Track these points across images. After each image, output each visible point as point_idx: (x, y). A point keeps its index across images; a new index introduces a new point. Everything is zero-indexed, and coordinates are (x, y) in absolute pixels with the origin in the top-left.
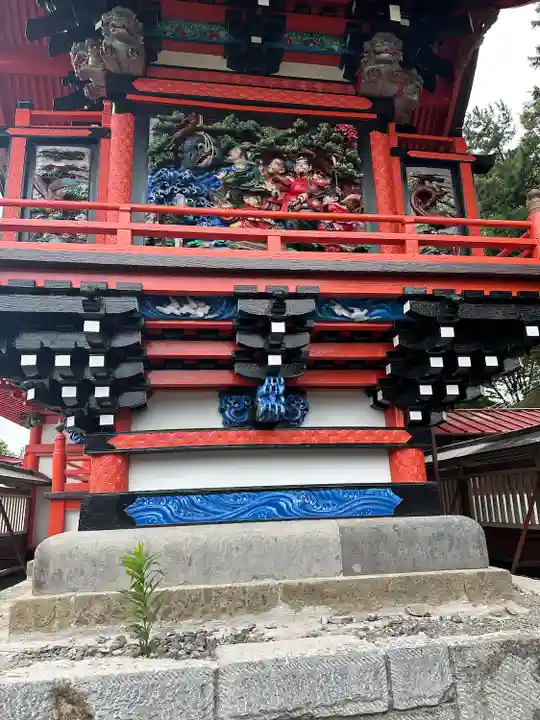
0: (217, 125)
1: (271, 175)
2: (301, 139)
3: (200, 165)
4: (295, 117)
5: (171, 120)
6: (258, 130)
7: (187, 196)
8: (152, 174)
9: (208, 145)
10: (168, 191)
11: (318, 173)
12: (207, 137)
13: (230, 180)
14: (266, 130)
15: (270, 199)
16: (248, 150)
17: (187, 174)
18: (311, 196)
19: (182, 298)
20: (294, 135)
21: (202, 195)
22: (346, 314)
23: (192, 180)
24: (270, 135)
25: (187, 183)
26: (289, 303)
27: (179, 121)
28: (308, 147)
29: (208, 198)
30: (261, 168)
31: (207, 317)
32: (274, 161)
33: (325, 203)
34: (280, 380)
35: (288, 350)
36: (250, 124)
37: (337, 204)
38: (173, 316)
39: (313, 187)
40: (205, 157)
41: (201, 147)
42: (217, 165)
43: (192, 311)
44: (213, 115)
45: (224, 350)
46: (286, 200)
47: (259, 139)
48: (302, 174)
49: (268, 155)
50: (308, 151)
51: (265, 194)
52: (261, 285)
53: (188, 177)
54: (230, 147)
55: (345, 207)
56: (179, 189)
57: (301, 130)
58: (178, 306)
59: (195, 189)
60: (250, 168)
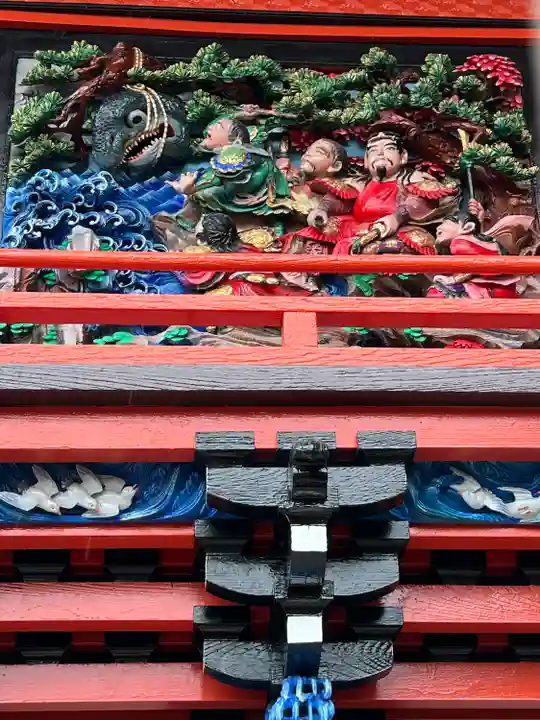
0: (177, 70)
1: (309, 176)
2: (380, 93)
3: (136, 160)
4: (365, 44)
5: (69, 62)
6: (275, 78)
7: (98, 230)
8: (17, 185)
9: (155, 113)
10: (52, 222)
11: (424, 169)
12: (151, 97)
13: (208, 192)
14: (294, 75)
15: (305, 233)
16: (253, 122)
17: (101, 183)
18: (405, 221)
19: (65, 468)
20: (364, 86)
21: (138, 230)
22: (494, 504)
23: (112, 194)
24: (305, 86)
25: (100, 203)
26: (336, 475)
27: (87, 63)
28: (399, 111)
29: (150, 235)
30: (283, 163)
31: (126, 518)
32: (315, 145)
33: (440, 239)
34: (321, 687)
35: (340, 601)
36: (256, 64)
37: (473, 239)
38: (38, 516)
39: (412, 202)
40: (147, 142)
41: (138, 119)
42: (175, 161)
43: (87, 502)
44: (166, 48)
45: (175, 606)
46: (342, 233)
47: (279, 97)
48: (382, 172)
49: (300, 132)
50: (395, 118)
51: (292, 221)
52: (265, 431)
53: (102, 187)
54: (209, 117)
55: (493, 247)
56: (81, 217)
57: (379, 73)
58: (55, 490)
59: (119, 215)
60: (255, 162)
